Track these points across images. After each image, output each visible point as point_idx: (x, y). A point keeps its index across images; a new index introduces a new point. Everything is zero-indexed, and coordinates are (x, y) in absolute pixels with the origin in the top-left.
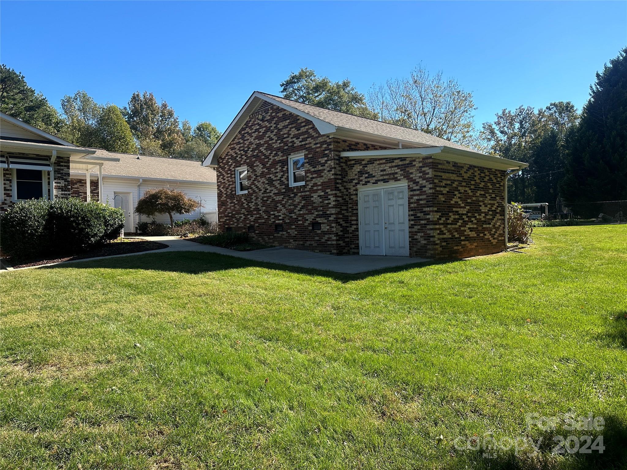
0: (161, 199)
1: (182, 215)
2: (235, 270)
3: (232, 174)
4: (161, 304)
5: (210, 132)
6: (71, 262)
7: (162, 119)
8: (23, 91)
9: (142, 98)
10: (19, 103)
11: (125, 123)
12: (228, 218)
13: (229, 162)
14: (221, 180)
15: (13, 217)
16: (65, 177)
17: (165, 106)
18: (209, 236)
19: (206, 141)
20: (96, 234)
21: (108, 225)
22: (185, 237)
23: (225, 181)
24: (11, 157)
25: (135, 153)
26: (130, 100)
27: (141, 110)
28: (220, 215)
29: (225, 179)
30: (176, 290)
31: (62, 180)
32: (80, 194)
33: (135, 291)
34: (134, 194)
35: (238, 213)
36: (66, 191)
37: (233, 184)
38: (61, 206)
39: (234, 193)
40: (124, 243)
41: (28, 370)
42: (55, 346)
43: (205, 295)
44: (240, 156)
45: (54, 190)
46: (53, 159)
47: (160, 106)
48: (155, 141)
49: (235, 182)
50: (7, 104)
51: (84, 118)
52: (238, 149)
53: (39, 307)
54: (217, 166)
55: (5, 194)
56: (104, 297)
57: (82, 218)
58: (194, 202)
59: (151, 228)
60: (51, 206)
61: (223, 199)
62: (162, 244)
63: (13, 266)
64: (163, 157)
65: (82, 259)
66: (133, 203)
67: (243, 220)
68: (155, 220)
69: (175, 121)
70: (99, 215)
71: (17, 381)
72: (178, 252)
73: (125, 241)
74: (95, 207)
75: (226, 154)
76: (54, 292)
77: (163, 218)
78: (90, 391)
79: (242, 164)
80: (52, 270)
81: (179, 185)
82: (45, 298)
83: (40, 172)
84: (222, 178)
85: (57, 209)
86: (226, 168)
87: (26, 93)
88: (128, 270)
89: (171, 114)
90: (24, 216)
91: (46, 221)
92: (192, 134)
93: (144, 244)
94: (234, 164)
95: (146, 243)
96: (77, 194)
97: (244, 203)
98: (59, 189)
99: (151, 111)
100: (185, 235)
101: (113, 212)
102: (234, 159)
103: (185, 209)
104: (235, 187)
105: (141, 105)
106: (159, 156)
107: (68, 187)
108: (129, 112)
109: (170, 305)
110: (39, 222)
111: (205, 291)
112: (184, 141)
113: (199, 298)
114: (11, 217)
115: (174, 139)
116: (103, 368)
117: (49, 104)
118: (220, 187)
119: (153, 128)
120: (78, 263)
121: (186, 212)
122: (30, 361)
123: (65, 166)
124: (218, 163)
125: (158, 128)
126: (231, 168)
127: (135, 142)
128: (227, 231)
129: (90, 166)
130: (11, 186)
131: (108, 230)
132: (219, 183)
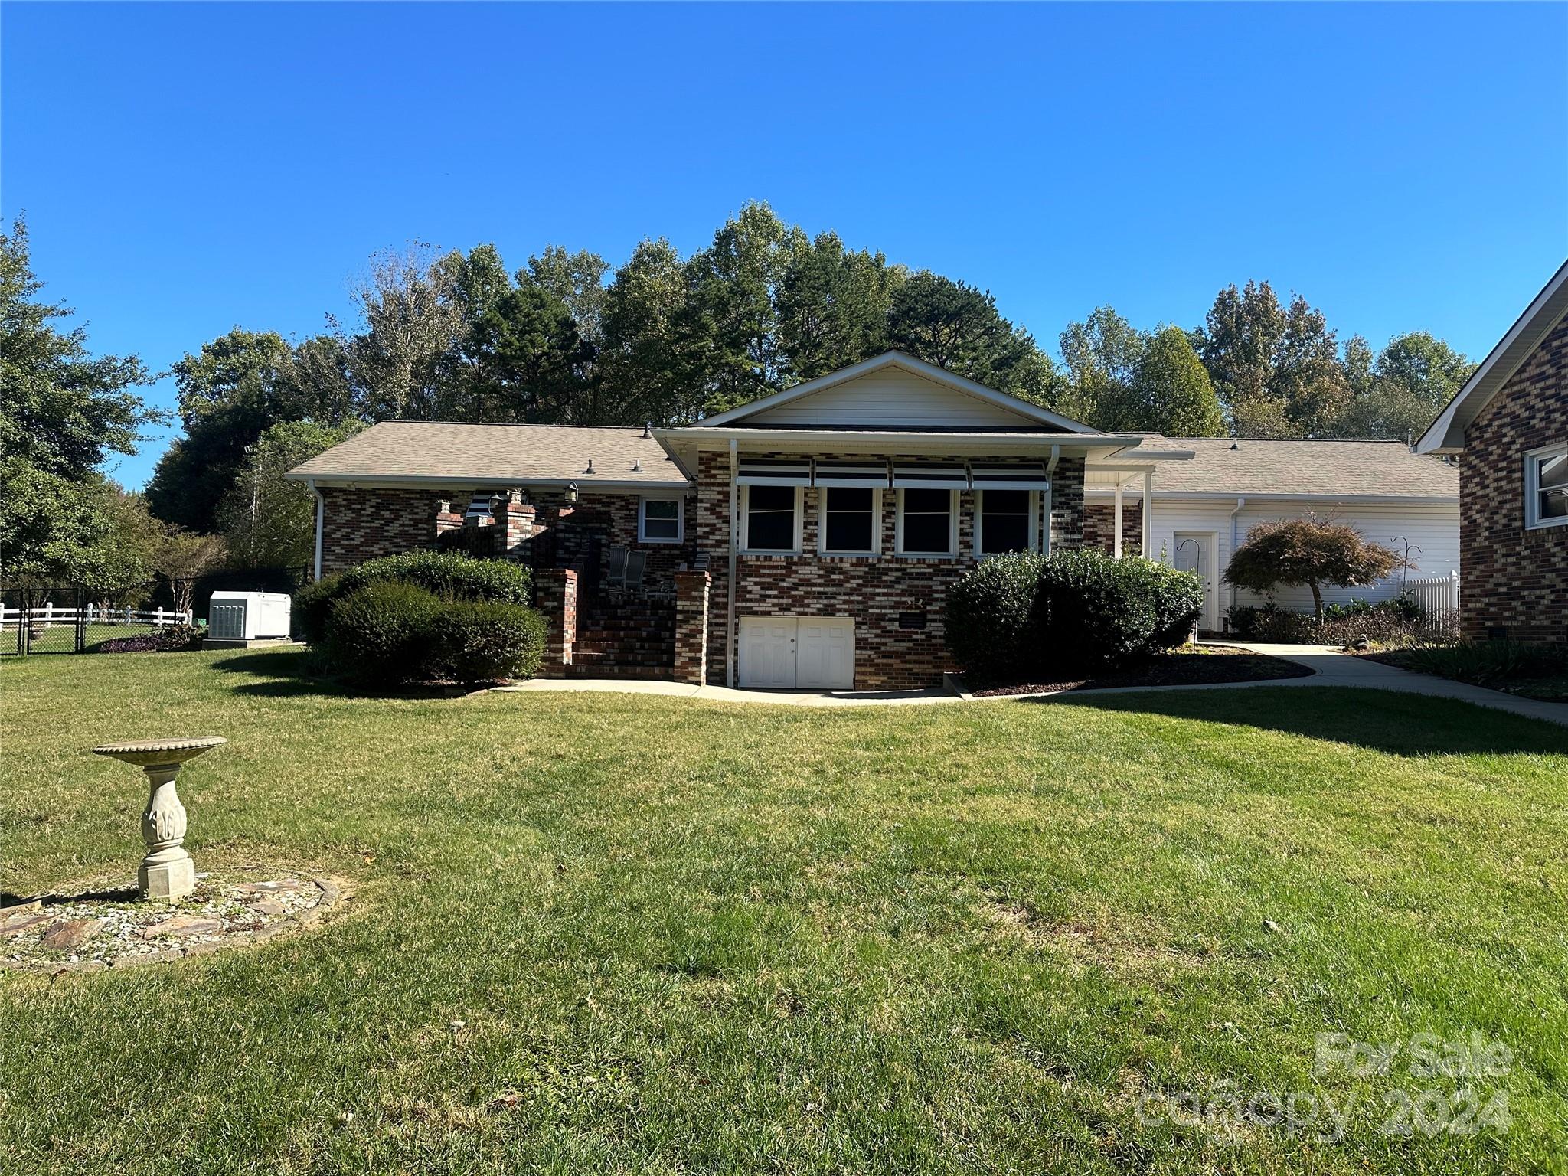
0: (1293, 547)
1: (1348, 590)
2: (1536, 758)
3: (1515, 469)
4: (1317, 824)
5: (1428, 360)
6: (1083, 692)
7: (1292, 345)
8: (991, 328)
9: (1241, 300)
10: (983, 355)
11: (1199, 366)
12: (1493, 600)
13: (1505, 435)
14: (1476, 489)
15: (975, 590)
16: (1073, 503)
17: (1299, 309)
18: (1432, 651)
19: (1413, 385)
20: (1137, 632)
21: (1164, 611)
22: (1358, 648)
23: (1488, 491)
24: (975, 467)
25: (1219, 435)
26: (1212, 308)
27: (1239, 329)
28: (1467, 592)
29: (1488, 487)
30: (1355, 794)
31: (1067, 508)
32: (1099, 539)
33: (1242, 780)
34: (1222, 536)
35: (1532, 584)
36: (1075, 533)
37: (1515, 500)
38: (1065, 567)
39: (1518, 524)
40: (1198, 655)
41: (1030, 928)
42: (1078, 883)
43: (1444, 821)
44: (1543, 414)
45: (1051, 531)
46: (1052, 465)
47: (1288, 309)
48: (1270, 401)
49: (1523, 494)
50: (962, 361)
51: (1107, 368)
52: (1537, 396)
53: (1032, 787)
54: (1461, 450)
55: (961, 543)
56: (1168, 785)
57: (1107, 593)
58: (1383, 553)
59: (1263, 621)
60: (1044, 566)
61: (1480, 542)
62: (1296, 665)
63: (972, 691)
64: (1291, 438)
65: (1105, 687)
66: (1218, 559)
67: (1548, 607)
68: (1274, 601)
69: (1327, 344)
70: (1143, 586)
71: (1013, 948)
72: (1343, 688)
73: (1201, 653)
74: (1137, 569)
75: (1495, 414)
76: (1056, 757)
77: (1295, 597)
78: (1171, 1018)
79: (1549, 438)
80: (1048, 708)
81: (1342, 509)
82: (1042, 770)
83: (1025, 494)
84: (1477, 484)
85: (1056, 573)
86: (1491, 453)
87: (996, 330)
88: (1218, 725)
89: (1315, 327)
90: (993, 588)
91: (1035, 598)
92: (1372, 370)
93: (1248, 663)
94: (1522, 440)
95: (1254, 661)
96: (1093, 539)
97: (1554, 555)
98: (1060, 529)
99: (1264, 327)
100: (1357, 644)
101: (1177, 580)
102: (1521, 425)
103: (1356, 572)
104: (1523, 508)
105: (1240, 317)
106: (1281, 437)
107: (1079, 524)
108: (1209, 338)
109: (1344, 832)
110: (1021, 601)
111: (1444, 810)
112: (1351, 393)
113: (1427, 828)
114: (971, 590)
115: (1320, 390)
116: (1191, 963)
117: (1039, 347)
118: (1471, 509)
119: (1266, 369)
120: (1099, 695)
121: (1360, 581)
122: (1031, 909)
123: (1075, 478)
124: (1467, 441)
125: (1280, 368)
126: (1509, 453)
127: (1221, 410)
128: (1490, 637)
129: (1124, 475)
130: (972, 526)
131: (1164, 623)
132: (1468, 499)
